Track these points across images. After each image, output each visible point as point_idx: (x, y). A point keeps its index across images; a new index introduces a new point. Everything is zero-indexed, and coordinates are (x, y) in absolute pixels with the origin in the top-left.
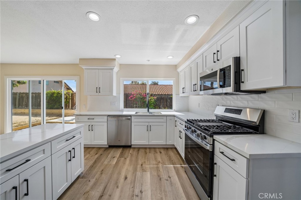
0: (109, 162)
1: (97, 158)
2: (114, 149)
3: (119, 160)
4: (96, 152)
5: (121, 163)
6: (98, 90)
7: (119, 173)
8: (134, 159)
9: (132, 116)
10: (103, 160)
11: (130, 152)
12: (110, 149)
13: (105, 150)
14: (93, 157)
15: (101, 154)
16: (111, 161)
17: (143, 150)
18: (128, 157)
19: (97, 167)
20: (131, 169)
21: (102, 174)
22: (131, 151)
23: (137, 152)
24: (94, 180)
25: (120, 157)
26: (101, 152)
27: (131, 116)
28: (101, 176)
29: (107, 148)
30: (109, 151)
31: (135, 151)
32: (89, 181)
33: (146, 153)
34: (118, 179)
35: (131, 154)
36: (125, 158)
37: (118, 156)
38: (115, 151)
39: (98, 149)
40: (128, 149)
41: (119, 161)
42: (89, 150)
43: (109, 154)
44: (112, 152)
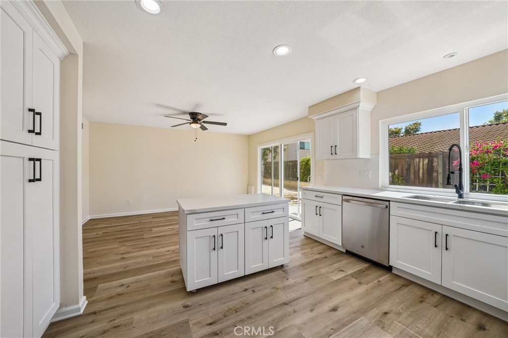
0: (328, 273)
1: (317, 259)
2: (352, 259)
3: (346, 278)
4: (320, 252)
5: (345, 285)
6: (334, 150)
7: (330, 297)
8: (377, 293)
9: (391, 202)
10: (322, 265)
11: (380, 279)
12: (346, 256)
13: (337, 254)
14: (313, 255)
15: (326, 257)
16: (333, 273)
17: (418, 292)
18: (367, 284)
19: (308, 270)
20: (356, 304)
21: (307, 280)
22: (385, 277)
23: (398, 287)
24: (293, 281)
25: (352, 277)
26: (328, 253)
27: (389, 201)
28: (303, 283)
29: (343, 252)
30: (341, 258)
31: (394, 283)
32: (287, 279)
33: (421, 302)
34: (321, 302)
35: (379, 281)
36: (360, 283)
37: (350, 272)
38: (350, 263)
39: (328, 248)
40: (380, 272)
41: (346, 280)
42: (316, 244)
43: (338, 261)
44: (346, 261)
